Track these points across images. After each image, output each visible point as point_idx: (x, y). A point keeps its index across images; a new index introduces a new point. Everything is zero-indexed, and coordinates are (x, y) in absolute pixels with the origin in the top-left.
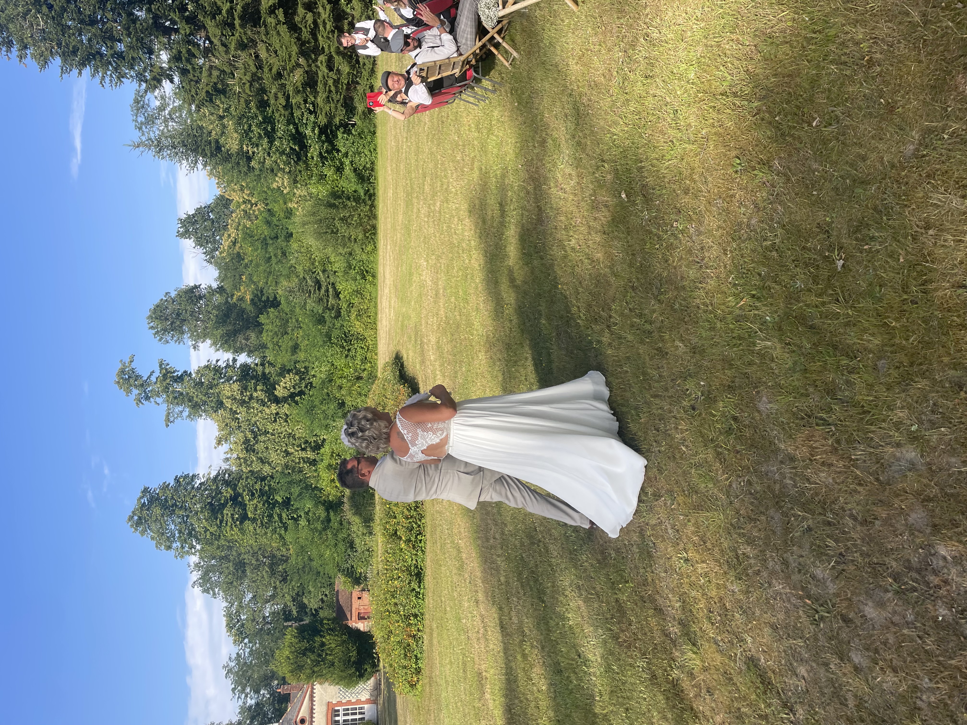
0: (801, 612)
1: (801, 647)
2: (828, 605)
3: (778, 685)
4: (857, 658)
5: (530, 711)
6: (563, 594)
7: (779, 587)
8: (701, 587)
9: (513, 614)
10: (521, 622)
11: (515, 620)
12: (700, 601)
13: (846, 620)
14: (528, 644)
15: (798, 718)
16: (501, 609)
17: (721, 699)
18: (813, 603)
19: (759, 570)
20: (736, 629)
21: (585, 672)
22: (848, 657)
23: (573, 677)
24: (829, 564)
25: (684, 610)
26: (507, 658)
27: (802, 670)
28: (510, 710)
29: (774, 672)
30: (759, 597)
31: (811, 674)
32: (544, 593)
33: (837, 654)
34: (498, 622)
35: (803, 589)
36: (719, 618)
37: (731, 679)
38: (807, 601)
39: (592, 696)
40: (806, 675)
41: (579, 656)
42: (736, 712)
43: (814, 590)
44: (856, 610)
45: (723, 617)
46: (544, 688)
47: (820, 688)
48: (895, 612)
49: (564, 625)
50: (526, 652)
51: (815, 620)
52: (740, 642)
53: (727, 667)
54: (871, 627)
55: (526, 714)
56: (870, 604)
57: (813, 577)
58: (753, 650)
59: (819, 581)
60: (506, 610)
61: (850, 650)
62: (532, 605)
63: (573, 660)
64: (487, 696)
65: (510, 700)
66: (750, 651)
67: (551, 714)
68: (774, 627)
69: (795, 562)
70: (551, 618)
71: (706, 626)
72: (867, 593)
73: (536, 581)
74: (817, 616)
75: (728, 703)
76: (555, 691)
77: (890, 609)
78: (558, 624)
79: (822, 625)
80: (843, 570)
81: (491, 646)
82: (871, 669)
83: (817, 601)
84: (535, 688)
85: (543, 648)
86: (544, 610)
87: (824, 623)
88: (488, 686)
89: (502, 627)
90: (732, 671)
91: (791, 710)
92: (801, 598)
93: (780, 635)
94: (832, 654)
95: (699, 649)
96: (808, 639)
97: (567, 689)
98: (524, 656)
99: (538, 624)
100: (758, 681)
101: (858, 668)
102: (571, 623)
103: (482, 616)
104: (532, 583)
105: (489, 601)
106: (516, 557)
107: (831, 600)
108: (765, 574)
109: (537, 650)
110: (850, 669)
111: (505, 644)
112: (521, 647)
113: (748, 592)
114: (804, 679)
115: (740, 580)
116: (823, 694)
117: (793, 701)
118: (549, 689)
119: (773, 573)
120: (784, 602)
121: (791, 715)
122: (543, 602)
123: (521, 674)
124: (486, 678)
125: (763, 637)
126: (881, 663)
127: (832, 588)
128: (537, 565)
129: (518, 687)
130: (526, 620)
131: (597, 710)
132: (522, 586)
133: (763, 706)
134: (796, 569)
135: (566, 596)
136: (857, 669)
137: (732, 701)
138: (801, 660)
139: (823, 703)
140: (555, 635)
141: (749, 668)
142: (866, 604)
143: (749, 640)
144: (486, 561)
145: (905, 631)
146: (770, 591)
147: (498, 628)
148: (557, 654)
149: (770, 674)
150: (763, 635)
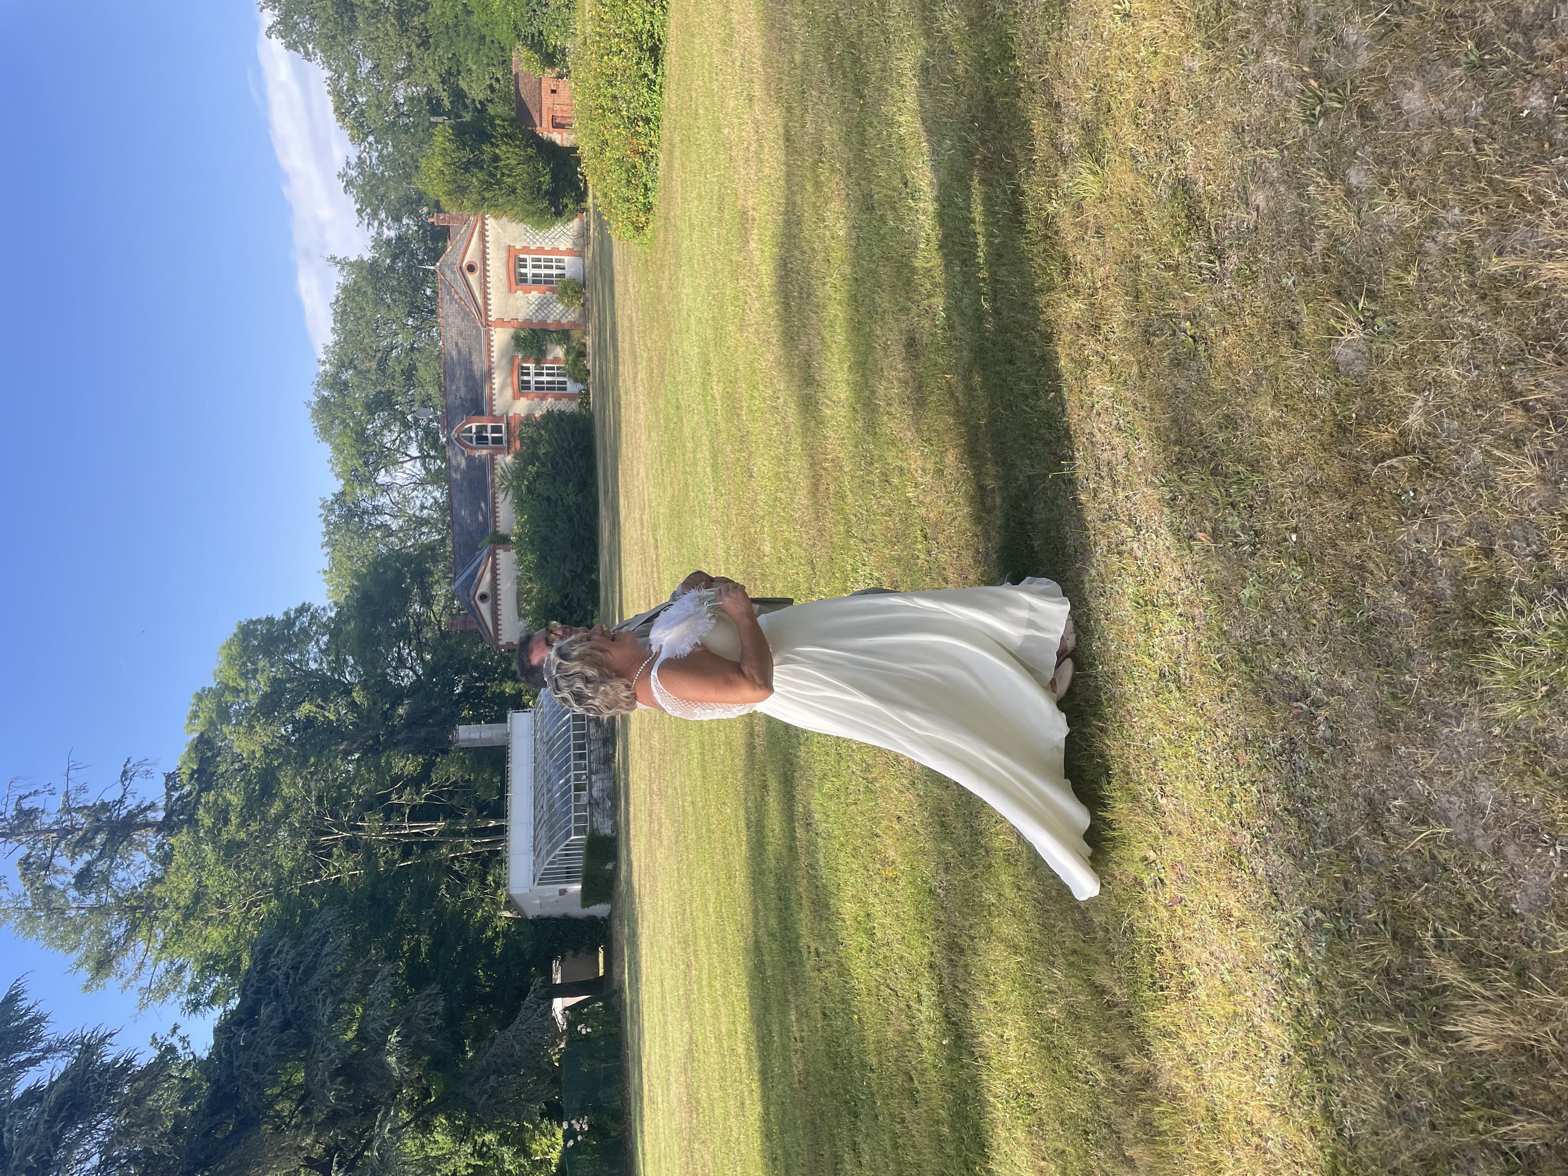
0: (1294, 101)
1: (1270, 161)
2: (1344, 90)
3: (1212, 220)
4: (1355, 177)
5: (814, 266)
6: (898, 82)
7: (1271, 60)
8: (1136, 63)
9: (809, 118)
10: (820, 131)
11: (810, 127)
12: (1128, 87)
13: (1365, 113)
14: (827, 166)
15: (1226, 269)
16: (789, 109)
17: (1115, 244)
18: (1320, 86)
19: (1248, 31)
20: (1174, 135)
21: (911, 209)
22: (1344, 175)
23: (890, 216)
24: (1377, 15)
25: (1096, 104)
26: (789, 188)
27: (1259, 198)
28: (785, 265)
29: (1212, 201)
30: (1231, 78)
31: (1271, 204)
32: (865, 81)
33: (1327, 170)
34: (782, 131)
35: (1314, 62)
36: (1152, 116)
37: (1140, 213)
38: (1312, 82)
39: (914, 245)
40: (1262, 205)
41: (906, 184)
42: (1131, 262)
43: (1331, 63)
44: (1390, 97)
45: (1160, 114)
46: (841, 233)
47: (1279, 224)
48: (1453, 101)
49: (889, 136)
50: (822, 178)
51: (1313, 115)
52: (1173, 154)
53: (1140, 195)
54: (1402, 125)
55: (808, 269)
56: (1418, 86)
57: (1339, 40)
58: (1191, 167)
59: (1345, 47)
60: (797, 112)
61: (1350, 164)
62: (843, 102)
63: (894, 189)
64: (753, 245)
65: (788, 250)
66: (1185, 169)
67: (847, 269)
68: (1238, 130)
69: (1316, 15)
70: (871, 124)
71: (1127, 130)
72: (1420, 69)
73: (856, 61)
74: (1318, 108)
75: (1122, 249)
76: (858, 237)
77: (1446, 96)
78: (880, 133)
79: (1320, 124)
80: (1398, 26)
81: (767, 171)
82: (1372, 193)
83: (1328, 82)
84: (828, 233)
85: (849, 173)
86: (861, 110)
87: (1326, 120)
88: (755, 231)
89: (788, 139)
90: (1146, 200)
91: (1219, 257)
92: (1303, 78)
93: (1243, 143)
94: (1319, 169)
95: (1103, 168)
96: (1287, 148)
97: (878, 234)
98: (818, 186)
99: (848, 134)
100: (1183, 215)
101: (1351, 192)
102: (902, 131)
103: (756, 122)
104: (847, 64)
105: (770, 97)
106: (827, 17)
107: (1352, 82)
108: (1256, 38)
109: (839, 176)
110: (1338, 192)
111: (789, 166)
112: (814, 171)
113: (1216, 70)
114: (1258, 210)
115: (1209, 48)
116: (1279, 232)
117: (1227, 242)
118: (850, 235)
119: (1270, 36)
120: (1271, 87)
121: (1217, 264)
122: (862, 97)
123: (808, 214)
124: (754, 220)
125: (1214, 147)
126: (1394, 184)
127: (1364, 59)
128: (861, 33)
129: (801, 231)
130: (829, 128)
131: (918, 263)
132: (831, 69)
133: (1177, 251)
134: (1314, 27)
135: (902, 86)
136: (1349, 193)
137: (1132, 245)
138: (1264, 182)
139: (1273, 246)
140: (872, 151)
141: (1174, 195)
142: (1411, 88)
143: (1190, 151)
144: (773, 26)
145: (1457, 131)
146: (1254, 69)
147: (781, 142)
148: (870, 182)
149: (1206, 204)
150: (1216, 143)
